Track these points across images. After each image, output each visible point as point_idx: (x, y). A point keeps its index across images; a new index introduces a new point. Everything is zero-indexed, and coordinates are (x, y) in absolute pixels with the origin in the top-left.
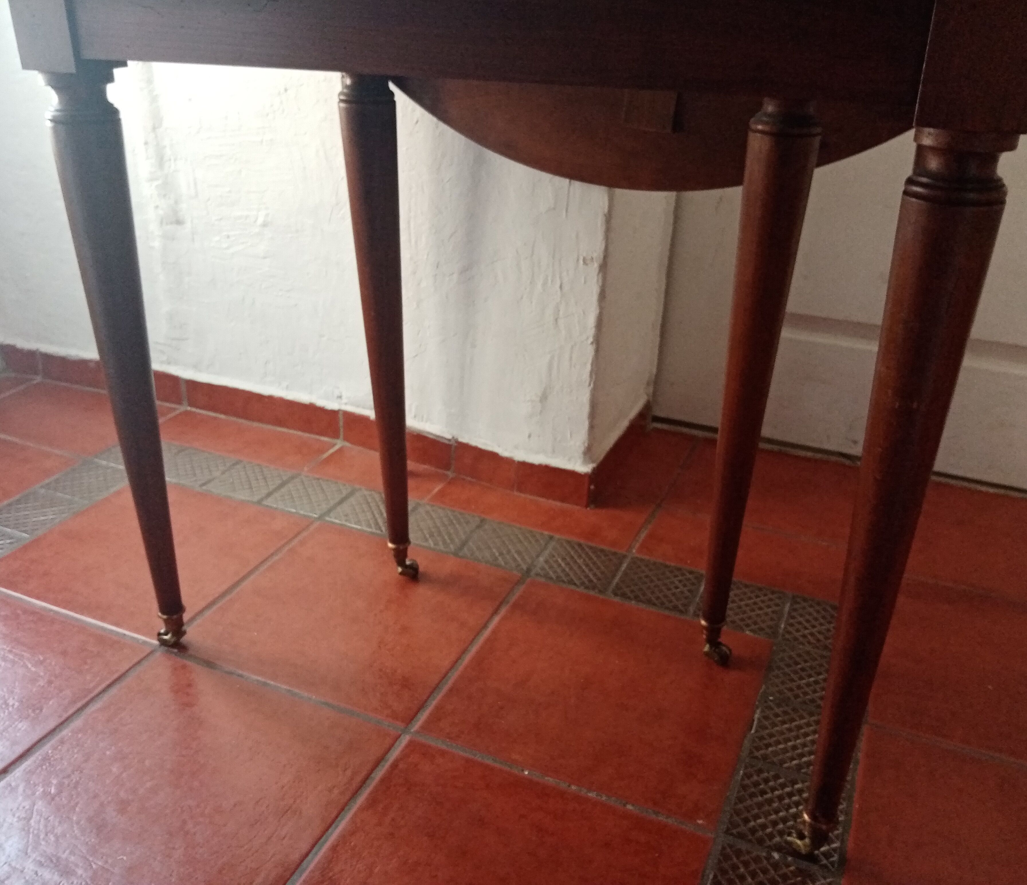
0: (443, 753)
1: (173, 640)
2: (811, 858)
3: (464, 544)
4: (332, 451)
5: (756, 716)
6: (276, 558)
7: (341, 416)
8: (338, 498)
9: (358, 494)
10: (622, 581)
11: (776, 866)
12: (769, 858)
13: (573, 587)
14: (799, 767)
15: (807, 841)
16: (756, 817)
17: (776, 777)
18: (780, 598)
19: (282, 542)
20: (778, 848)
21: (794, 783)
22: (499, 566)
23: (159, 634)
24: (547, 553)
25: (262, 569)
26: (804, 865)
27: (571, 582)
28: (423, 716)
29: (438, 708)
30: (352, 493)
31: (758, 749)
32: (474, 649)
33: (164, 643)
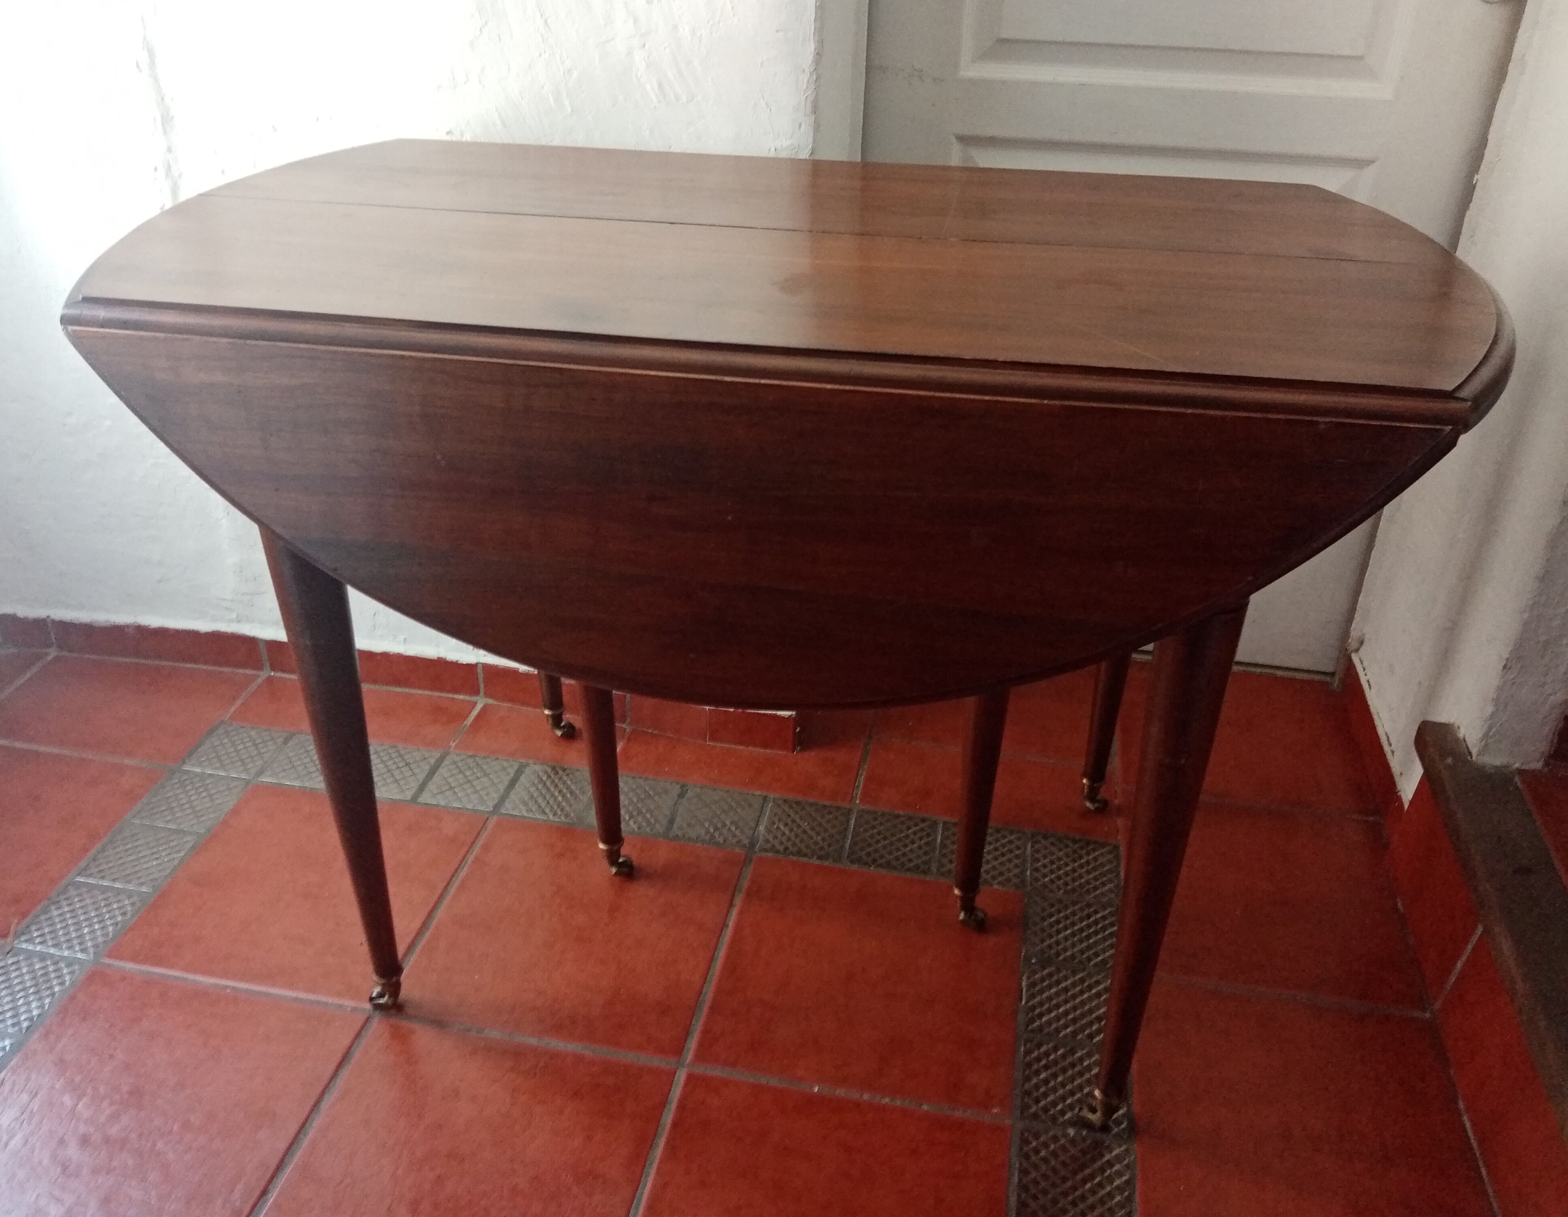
0: (726, 1083)
1: (390, 1002)
2: (1105, 1128)
3: (671, 822)
4: (475, 713)
5: (1024, 984)
6: (462, 874)
7: (480, 670)
8: (506, 780)
9: (528, 771)
10: (854, 843)
11: (1073, 1142)
12: (1065, 1135)
13: (804, 860)
14: (1075, 1033)
15: (1099, 1114)
16: (1045, 1095)
17: (1055, 1049)
18: (1019, 839)
19: (462, 853)
20: (1072, 1123)
21: (1073, 1051)
22: (717, 844)
23: (371, 999)
24: (765, 821)
25: (452, 890)
26: (1098, 1136)
27: (799, 853)
28: (692, 1044)
29: (706, 1032)
30: (519, 773)
31: (1032, 1020)
32: (721, 954)
33: (377, 1007)
